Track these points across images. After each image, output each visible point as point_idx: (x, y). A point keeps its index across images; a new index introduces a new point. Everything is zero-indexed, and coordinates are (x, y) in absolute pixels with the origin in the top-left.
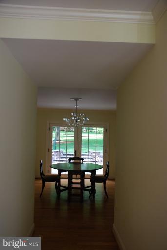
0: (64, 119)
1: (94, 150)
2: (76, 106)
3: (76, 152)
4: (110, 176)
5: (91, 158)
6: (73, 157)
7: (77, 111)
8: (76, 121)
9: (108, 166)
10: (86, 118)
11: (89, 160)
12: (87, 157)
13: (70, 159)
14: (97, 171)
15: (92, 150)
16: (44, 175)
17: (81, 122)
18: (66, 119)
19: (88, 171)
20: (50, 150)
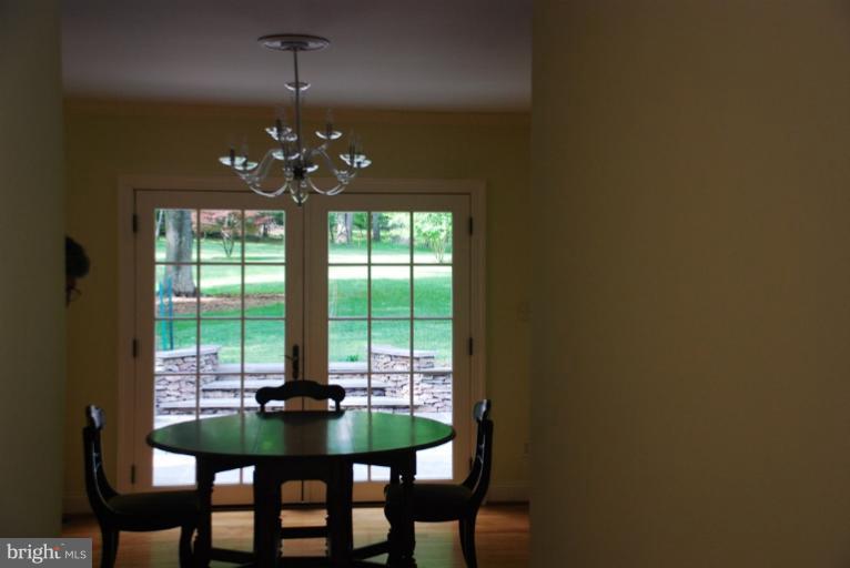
0: (226, 161)
1: (397, 344)
2: (297, 85)
3: (294, 356)
4: (498, 487)
5: (382, 391)
6: (279, 382)
7: (302, 116)
8: (299, 173)
9: (486, 428)
10: (353, 153)
11: (376, 400)
12: (363, 382)
13: (264, 395)
14: (420, 455)
15: (389, 345)
16: (109, 493)
17: (326, 177)
18: (239, 161)
19: (371, 458)
20: (141, 351)
